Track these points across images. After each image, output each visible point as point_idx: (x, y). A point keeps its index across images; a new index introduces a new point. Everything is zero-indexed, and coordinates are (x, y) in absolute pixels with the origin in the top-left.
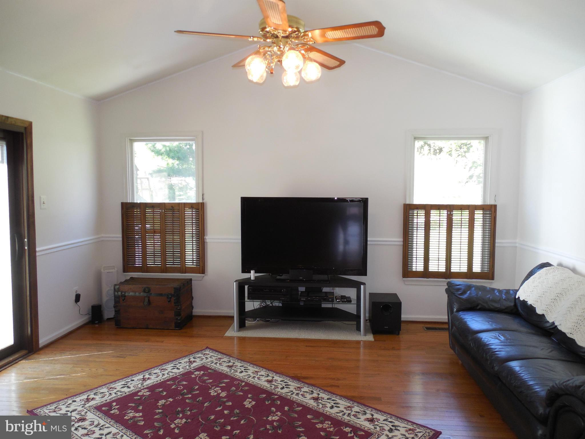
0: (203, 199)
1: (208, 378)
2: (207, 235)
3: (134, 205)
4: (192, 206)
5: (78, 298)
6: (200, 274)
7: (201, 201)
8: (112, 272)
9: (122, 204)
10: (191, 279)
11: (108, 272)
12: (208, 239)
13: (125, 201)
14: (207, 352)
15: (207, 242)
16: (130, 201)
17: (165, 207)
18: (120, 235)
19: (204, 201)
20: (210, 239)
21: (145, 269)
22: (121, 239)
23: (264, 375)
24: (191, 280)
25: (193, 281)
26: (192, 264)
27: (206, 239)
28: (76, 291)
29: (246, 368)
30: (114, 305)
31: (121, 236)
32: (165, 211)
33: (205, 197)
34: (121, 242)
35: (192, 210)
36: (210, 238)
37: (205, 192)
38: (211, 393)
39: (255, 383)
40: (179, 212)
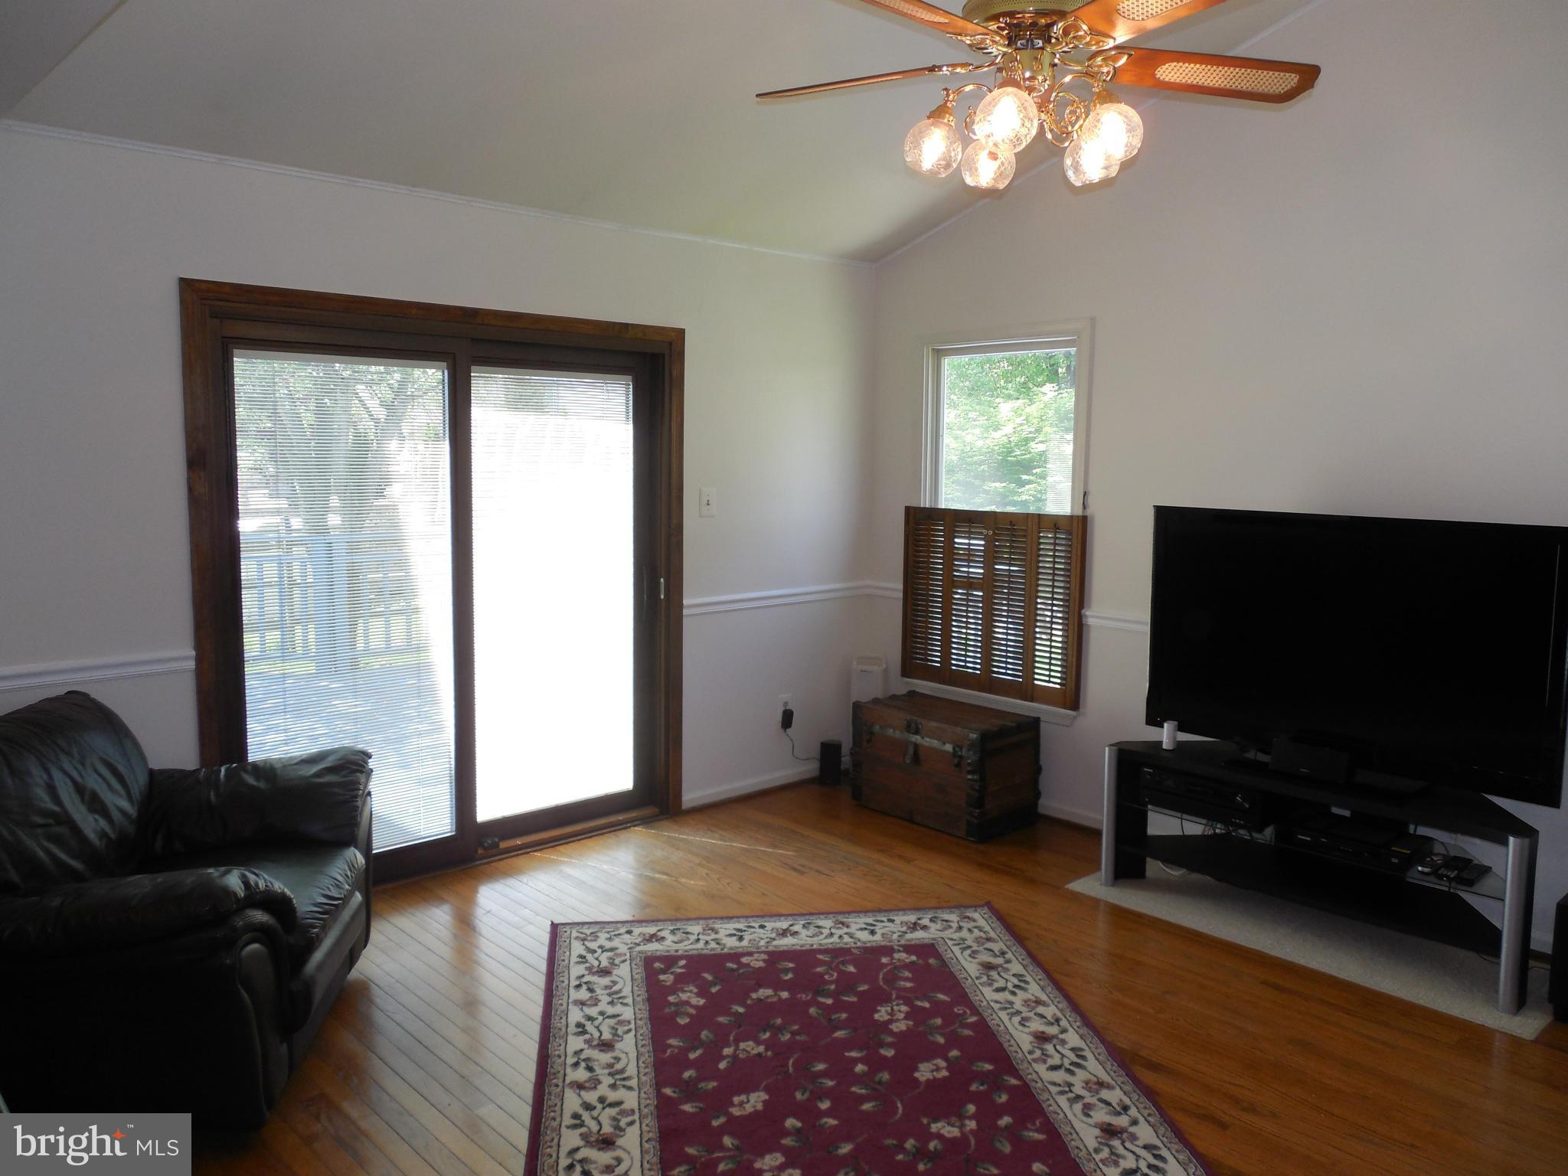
0: (1085, 507)
1: (910, 975)
2: (1089, 607)
3: (935, 515)
4: (1054, 523)
5: (787, 719)
6: (1065, 709)
7: (1079, 512)
8: (871, 672)
9: (908, 509)
10: (1039, 718)
11: (862, 671)
12: (1092, 617)
13: (914, 504)
14: (976, 915)
15: (1087, 625)
16: (926, 503)
17: (996, 523)
18: (899, 586)
19: (1089, 512)
20: (1098, 617)
21: (946, 675)
22: (901, 595)
23: (1045, 1018)
24: (1037, 720)
25: (1042, 725)
26: (1047, 679)
27: (1086, 616)
28: (786, 704)
29: (1022, 985)
30: (851, 749)
31: (901, 586)
32: (994, 533)
33: (1090, 500)
34: (901, 603)
35: (1056, 533)
36: (1094, 616)
37: (1092, 488)
38: (879, 1011)
39: (1002, 1028)
40: (1025, 536)
